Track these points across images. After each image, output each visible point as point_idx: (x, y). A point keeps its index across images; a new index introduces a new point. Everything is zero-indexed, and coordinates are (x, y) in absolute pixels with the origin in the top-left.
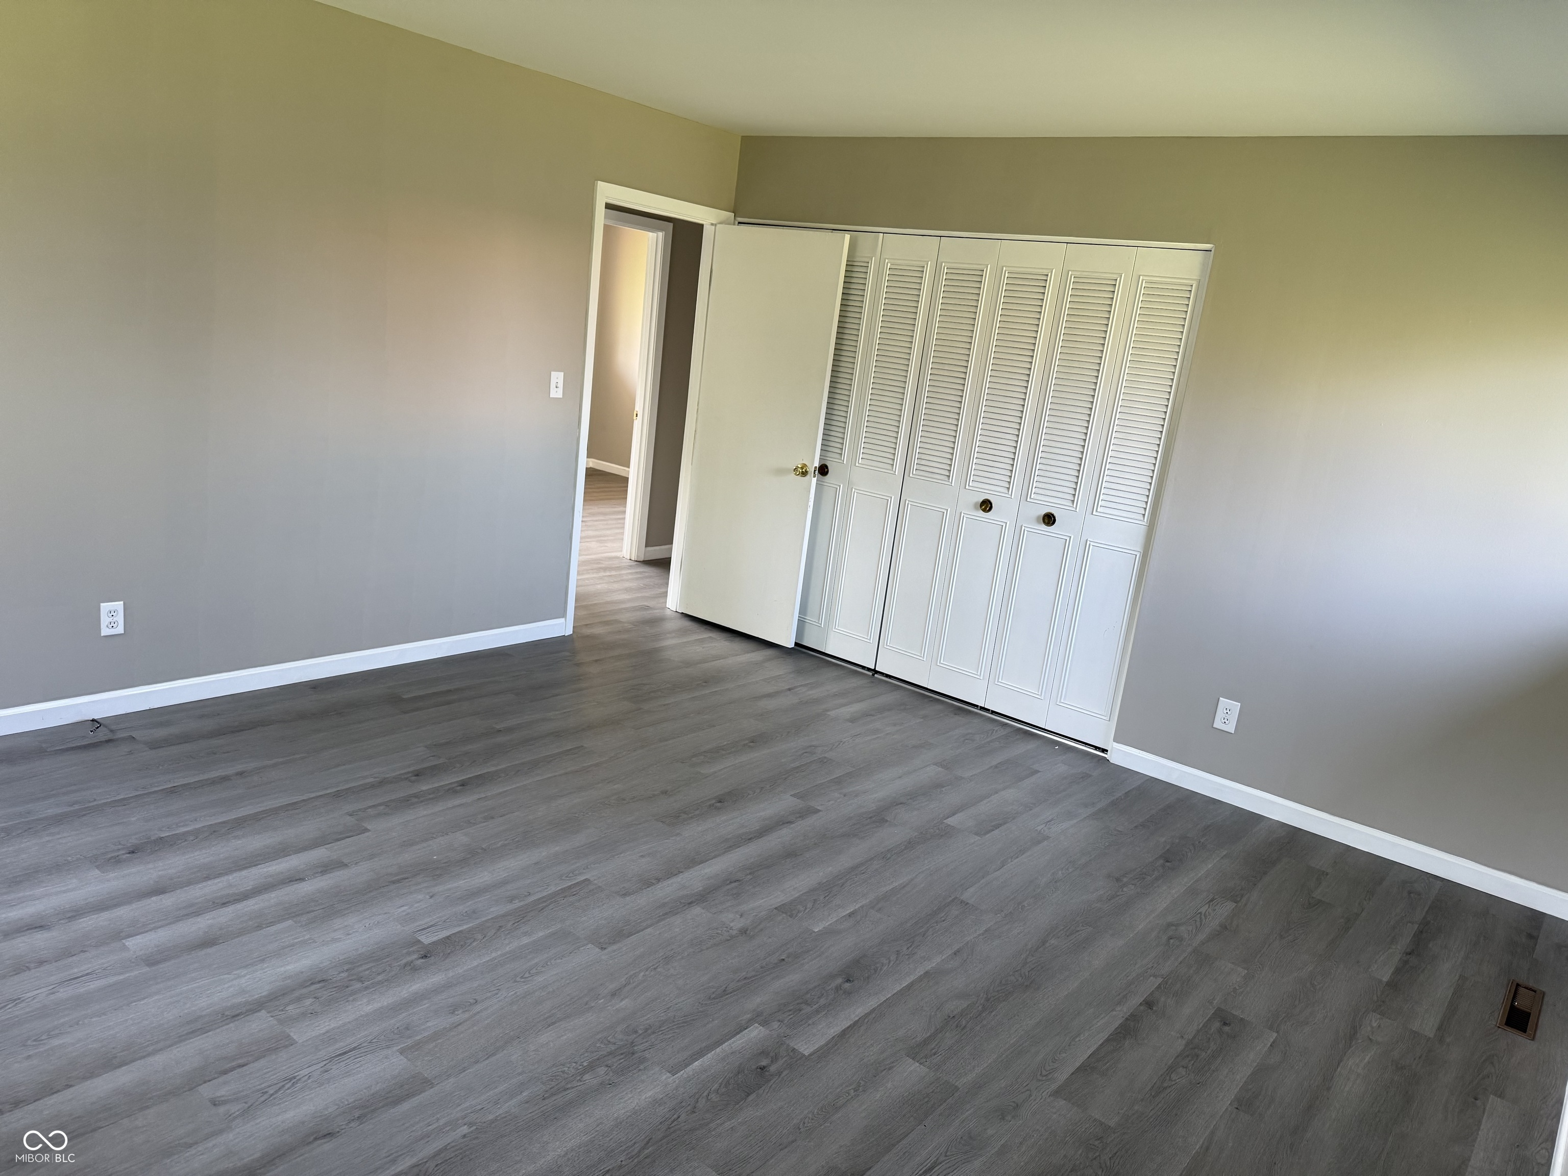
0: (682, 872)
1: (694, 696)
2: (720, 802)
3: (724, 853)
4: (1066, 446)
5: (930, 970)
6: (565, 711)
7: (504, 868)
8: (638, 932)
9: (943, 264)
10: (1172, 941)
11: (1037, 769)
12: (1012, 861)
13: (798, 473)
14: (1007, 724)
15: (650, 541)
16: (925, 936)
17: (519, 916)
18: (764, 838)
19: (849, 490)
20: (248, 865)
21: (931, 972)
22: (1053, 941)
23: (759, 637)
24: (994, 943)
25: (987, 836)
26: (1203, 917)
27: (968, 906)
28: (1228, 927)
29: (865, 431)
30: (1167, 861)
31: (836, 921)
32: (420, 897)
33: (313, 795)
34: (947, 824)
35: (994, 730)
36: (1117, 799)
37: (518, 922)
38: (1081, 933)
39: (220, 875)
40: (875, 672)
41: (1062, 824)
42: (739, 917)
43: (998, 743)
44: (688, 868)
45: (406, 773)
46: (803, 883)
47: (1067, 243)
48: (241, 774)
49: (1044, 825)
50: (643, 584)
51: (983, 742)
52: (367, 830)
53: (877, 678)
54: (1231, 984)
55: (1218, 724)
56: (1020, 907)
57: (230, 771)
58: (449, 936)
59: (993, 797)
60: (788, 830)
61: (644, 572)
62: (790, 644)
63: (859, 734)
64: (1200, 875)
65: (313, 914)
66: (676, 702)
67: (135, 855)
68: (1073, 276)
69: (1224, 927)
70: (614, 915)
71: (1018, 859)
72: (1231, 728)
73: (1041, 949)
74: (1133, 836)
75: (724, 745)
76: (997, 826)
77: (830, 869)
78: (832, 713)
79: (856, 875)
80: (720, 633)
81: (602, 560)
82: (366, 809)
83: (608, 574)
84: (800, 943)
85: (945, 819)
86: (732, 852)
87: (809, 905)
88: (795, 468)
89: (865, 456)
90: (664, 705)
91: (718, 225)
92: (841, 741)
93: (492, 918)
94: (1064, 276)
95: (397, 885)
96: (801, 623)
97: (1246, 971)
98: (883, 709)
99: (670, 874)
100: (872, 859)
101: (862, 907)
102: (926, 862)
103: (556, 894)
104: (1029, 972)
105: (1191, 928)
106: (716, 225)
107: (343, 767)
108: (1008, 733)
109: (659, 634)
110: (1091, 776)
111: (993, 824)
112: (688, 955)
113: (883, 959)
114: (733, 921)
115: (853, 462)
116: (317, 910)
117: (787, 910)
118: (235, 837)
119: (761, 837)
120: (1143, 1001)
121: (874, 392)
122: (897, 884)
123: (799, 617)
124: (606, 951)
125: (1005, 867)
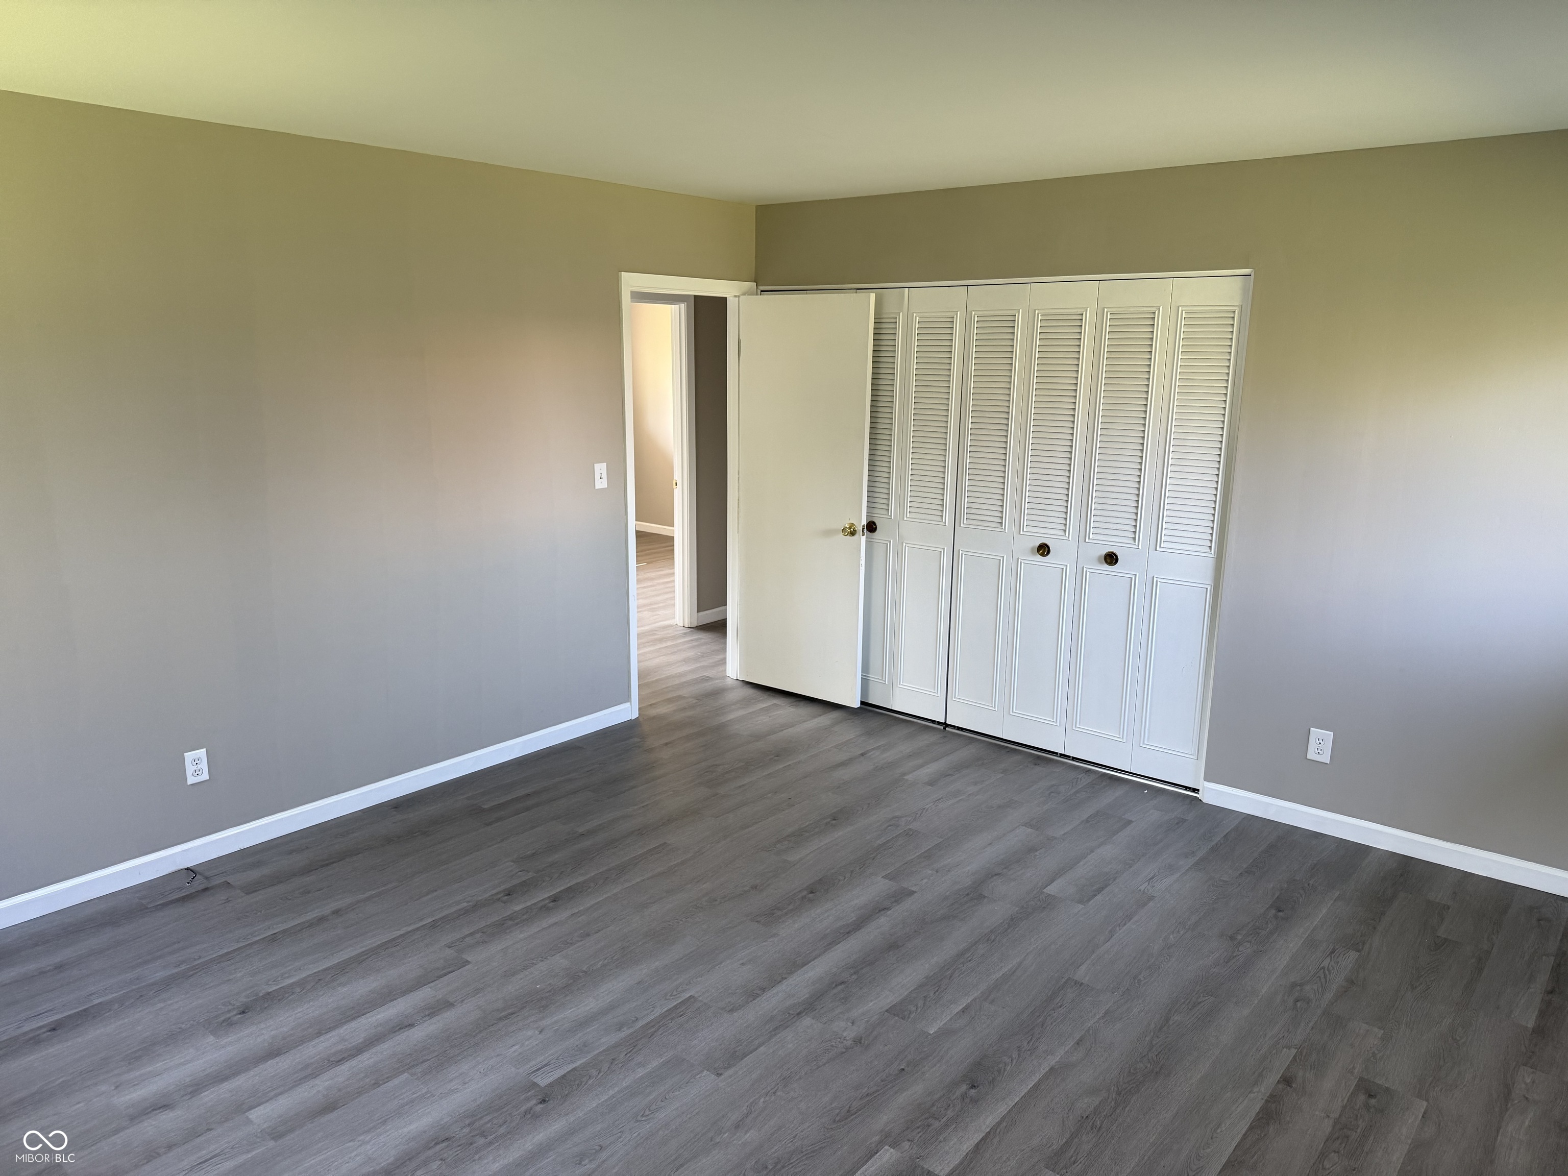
0: (786, 978)
1: (768, 773)
2: (812, 892)
3: (825, 952)
4: (1121, 483)
5: (1055, 1066)
6: (643, 805)
7: (607, 992)
8: (751, 1052)
9: (973, 313)
10: (1299, 1004)
11: (1130, 819)
12: (1120, 930)
13: (846, 534)
14: (1090, 770)
15: (701, 606)
16: (1044, 1027)
17: (630, 1045)
18: (863, 930)
19: (900, 547)
20: (357, 1015)
21: (1057, 1067)
22: (1176, 1018)
23: (824, 699)
24: (1116, 1027)
25: (1090, 903)
26: (1327, 972)
27: (1083, 986)
28: (1355, 982)
29: (909, 484)
30: (1280, 911)
31: (951, 1019)
32: (530, 1033)
33: (410, 928)
34: (1047, 893)
35: (1078, 778)
36: (1217, 844)
37: (630, 1052)
38: (1203, 1004)
39: (330, 1029)
40: (946, 725)
41: (1164, 880)
42: (851, 1024)
43: (1084, 793)
44: (791, 973)
45: (497, 893)
46: (910, 978)
47: (1099, 280)
48: (336, 912)
49: (1147, 883)
50: (700, 653)
51: (1069, 794)
52: (468, 962)
53: (948, 731)
54: (1369, 1049)
55: (1311, 755)
56: (1136, 981)
57: (327, 910)
58: (564, 1075)
59: (1089, 856)
60: (886, 918)
61: (701, 639)
62: (856, 704)
63: (941, 798)
64: (1316, 923)
65: (426, 1064)
66: (752, 781)
67: (247, 1015)
68: (1109, 313)
69: (1351, 982)
70: (725, 1035)
71: (1126, 926)
72: (1326, 758)
73: (1165, 1028)
74: (1239, 885)
75: (807, 826)
76: (1100, 890)
77: (935, 959)
78: (909, 777)
79: (963, 963)
80: (783, 699)
81: (656, 631)
82: (464, 938)
83: (664, 645)
84: (917, 1049)
85: (1044, 888)
86: (833, 949)
87: (920, 1004)
88: (842, 528)
89: (912, 510)
90: (740, 787)
91: (741, 297)
92: (925, 808)
93: (604, 1051)
94: (1100, 313)
95: (505, 1022)
96: (865, 682)
97: (1382, 1031)
98: (960, 767)
99: (774, 980)
100: (976, 943)
101: (975, 1000)
102: (1033, 940)
103: (663, 1016)
104: (1156, 1056)
105: (1317, 987)
106: (739, 296)
107: (435, 894)
108: (1093, 781)
109: (724, 707)
110: (1185, 821)
111: (1094, 888)
112: (806, 1074)
113: (1005, 1057)
114: (844, 1030)
115: (901, 517)
116: (430, 1059)
117: (898, 1011)
118: (340, 985)
119: (859, 930)
120: (1280, 1078)
121: (916, 445)
122: (1006, 970)
123: (862, 675)
124: (722, 1077)
125: (1115, 936)
